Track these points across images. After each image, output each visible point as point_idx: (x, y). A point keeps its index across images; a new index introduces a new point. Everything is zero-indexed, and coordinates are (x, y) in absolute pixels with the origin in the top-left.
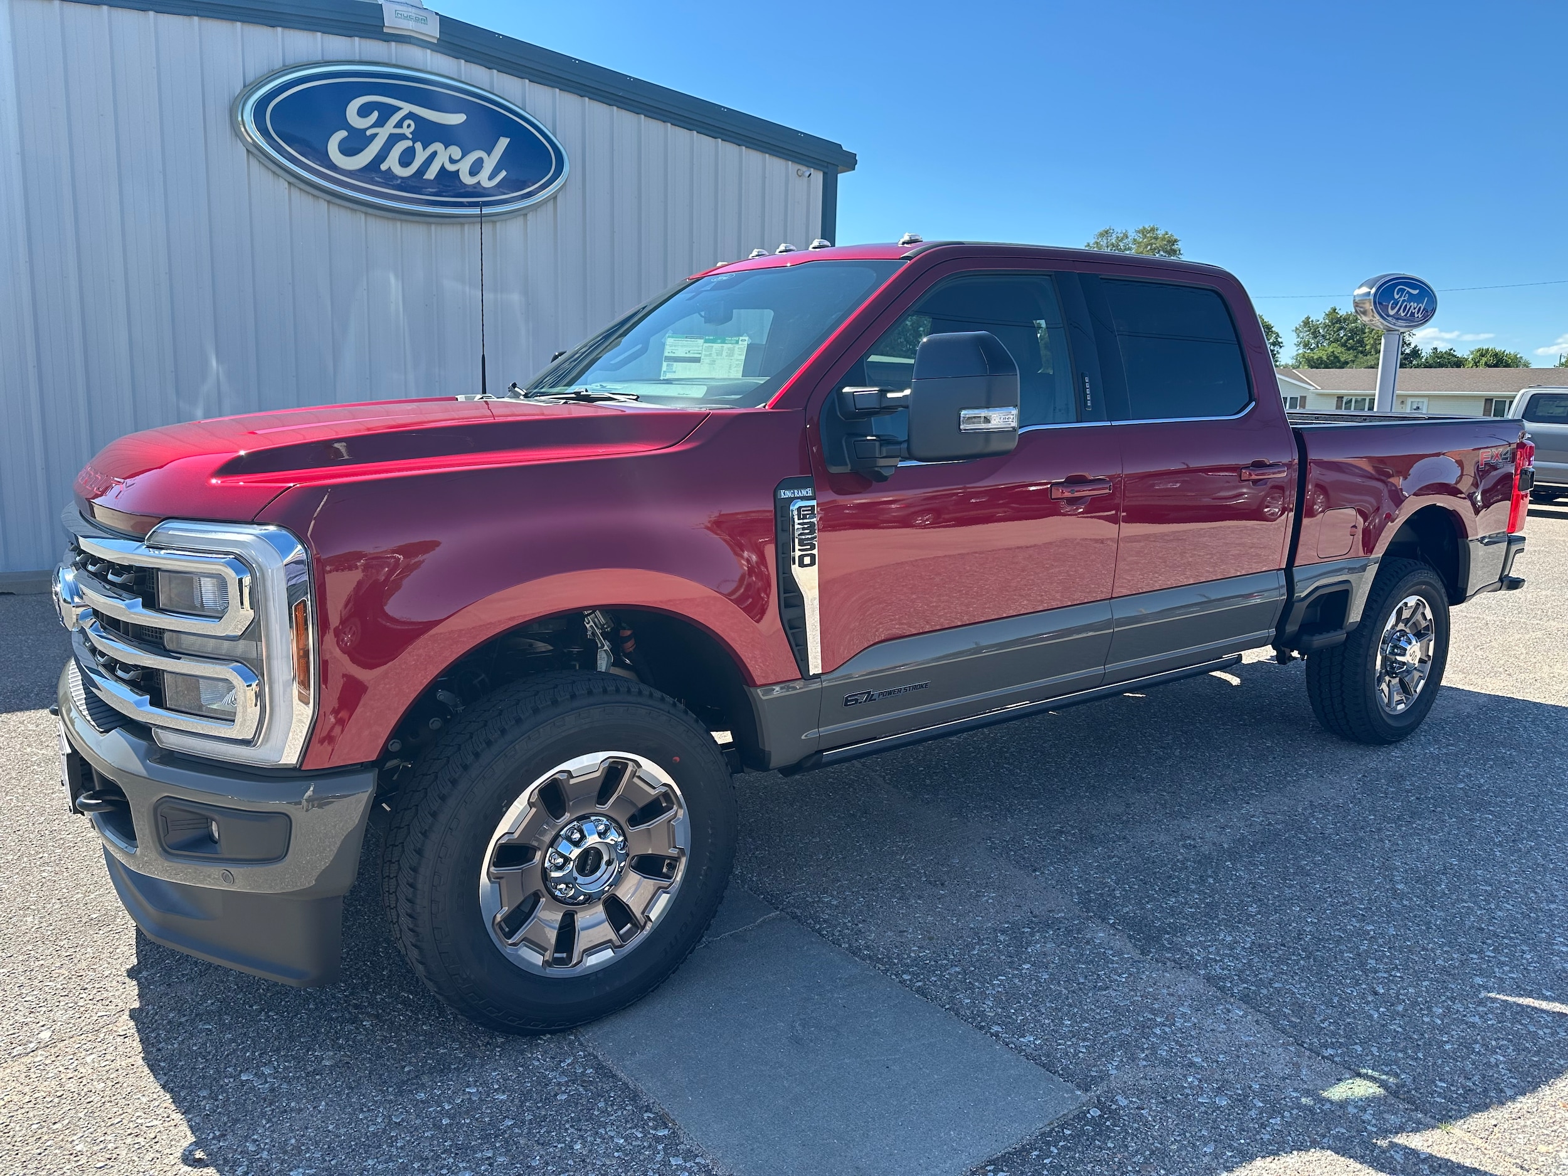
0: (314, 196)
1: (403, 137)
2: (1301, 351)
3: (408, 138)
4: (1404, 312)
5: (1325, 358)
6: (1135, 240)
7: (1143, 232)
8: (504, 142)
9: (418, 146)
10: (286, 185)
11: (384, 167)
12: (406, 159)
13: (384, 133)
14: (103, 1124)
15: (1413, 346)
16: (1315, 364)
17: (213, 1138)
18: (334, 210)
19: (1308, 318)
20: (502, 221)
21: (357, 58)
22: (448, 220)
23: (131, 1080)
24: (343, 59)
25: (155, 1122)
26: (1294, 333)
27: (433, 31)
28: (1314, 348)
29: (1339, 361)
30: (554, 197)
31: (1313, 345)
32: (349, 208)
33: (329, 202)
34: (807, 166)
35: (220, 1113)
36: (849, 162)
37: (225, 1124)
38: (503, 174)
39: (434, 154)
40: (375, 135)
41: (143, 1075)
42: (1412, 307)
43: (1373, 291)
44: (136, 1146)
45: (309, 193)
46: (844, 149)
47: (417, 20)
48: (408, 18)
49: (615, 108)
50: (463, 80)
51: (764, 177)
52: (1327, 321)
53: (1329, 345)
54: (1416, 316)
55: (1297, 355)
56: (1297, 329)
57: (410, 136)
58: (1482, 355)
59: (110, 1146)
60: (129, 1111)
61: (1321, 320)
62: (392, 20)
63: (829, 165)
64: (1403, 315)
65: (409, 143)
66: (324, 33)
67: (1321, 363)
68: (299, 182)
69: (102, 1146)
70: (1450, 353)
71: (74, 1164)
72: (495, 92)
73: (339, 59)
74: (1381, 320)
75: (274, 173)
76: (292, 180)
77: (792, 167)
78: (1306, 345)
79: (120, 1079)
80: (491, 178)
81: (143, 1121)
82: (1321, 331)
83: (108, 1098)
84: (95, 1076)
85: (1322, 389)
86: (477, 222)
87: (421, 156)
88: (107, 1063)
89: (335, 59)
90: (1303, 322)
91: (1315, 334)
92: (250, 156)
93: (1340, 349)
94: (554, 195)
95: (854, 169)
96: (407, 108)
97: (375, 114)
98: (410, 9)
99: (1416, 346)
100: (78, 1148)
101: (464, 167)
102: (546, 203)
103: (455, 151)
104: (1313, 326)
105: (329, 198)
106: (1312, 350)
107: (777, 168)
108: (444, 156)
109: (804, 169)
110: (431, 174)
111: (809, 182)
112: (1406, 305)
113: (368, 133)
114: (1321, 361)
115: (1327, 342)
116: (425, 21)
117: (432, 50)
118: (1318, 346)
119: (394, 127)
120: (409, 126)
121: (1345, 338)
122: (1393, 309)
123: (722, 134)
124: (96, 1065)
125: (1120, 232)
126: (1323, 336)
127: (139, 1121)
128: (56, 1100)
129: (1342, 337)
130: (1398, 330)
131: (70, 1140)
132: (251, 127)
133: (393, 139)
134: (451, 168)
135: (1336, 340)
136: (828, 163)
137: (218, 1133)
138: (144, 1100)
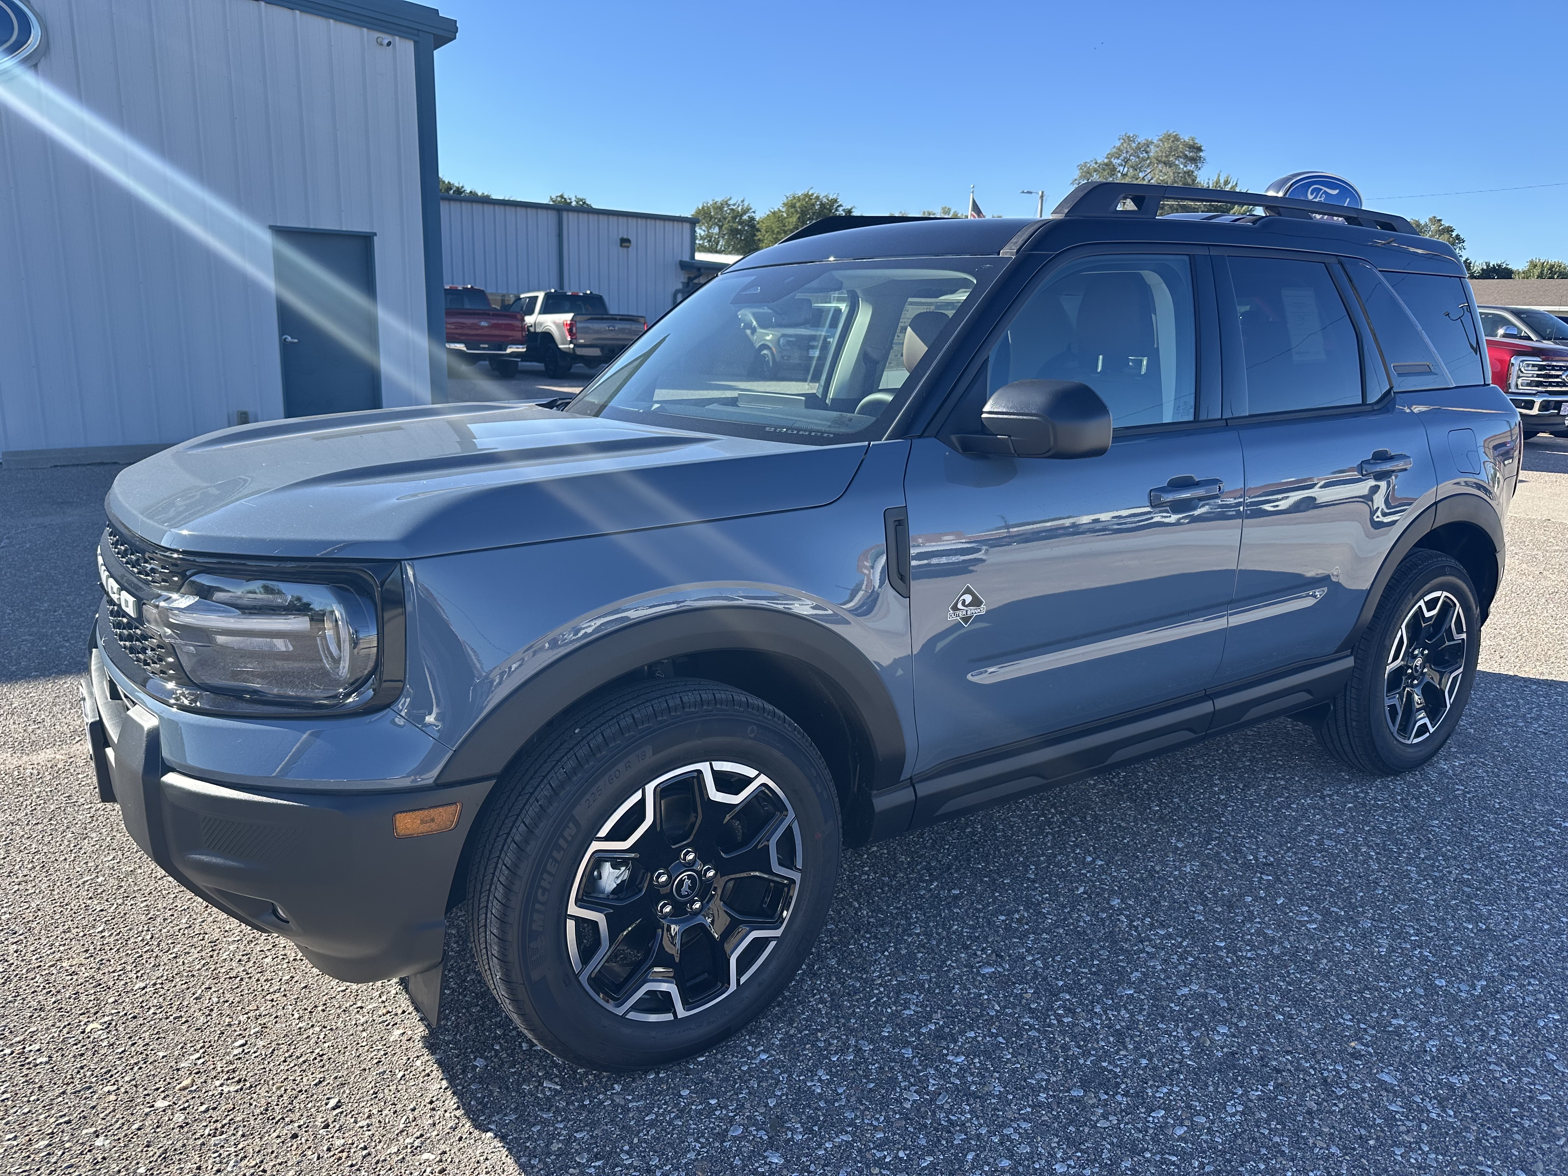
30: (34, 66)
34: (392, 34)
36: (449, 31)
46: (439, 13)
51: (331, 48)
63: (423, 36)
94: (32, 63)
95: (454, 41)
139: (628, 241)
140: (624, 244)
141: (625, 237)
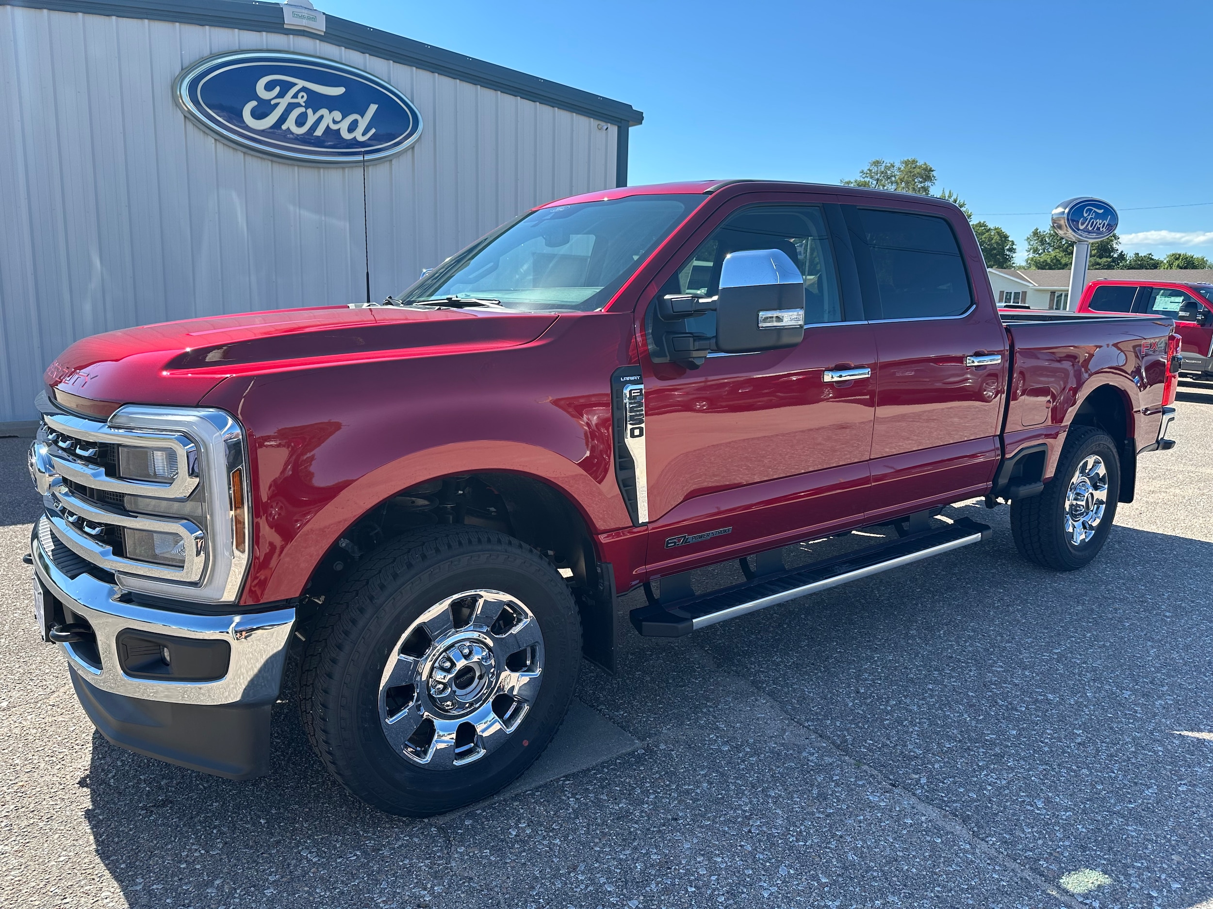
0: (234, 149)
1: (298, 105)
2: (1031, 256)
3: (301, 106)
4: (1091, 227)
5: (1049, 261)
6: (899, 169)
7: (906, 163)
8: (373, 108)
9: (310, 111)
10: (213, 141)
11: (284, 127)
12: (301, 121)
13: (284, 103)
14: (32, 751)
15: (1119, 252)
16: (1042, 266)
17: (98, 759)
18: (249, 159)
19: (1037, 229)
20: (373, 165)
21: (265, 47)
22: (332, 165)
23: (53, 728)
24: (254, 48)
25: (64, 750)
26: (1026, 242)
27: (321, 26)
28: (1042, 253)
29: (1060, 264)
30: (412, 147)
31: (1041, 251)
32: (259, 157)
33: (244, 153)
34: (606, 122)
35: (104, 746)
36: (638, 118)
37: (106, 752)
38: (373, 131)
39: (322, 117)
40: (277, 104)
41: (61, 726)
42: (1098, 223)
43: (1067, 211)
44: (51, 762)
45: (229, 147)
46: (634, 109)
47: (309, 18)
48: (302, 17)
49: (458, 81)
50: (344, 62)
51: (572, 131)
52: (1052, 232)
53: (1053, 250)
54: (1101, 230)
55: (1028, 259)
56: (1028, 238)
57: (304, 104)
58: (1177, 259)
59: (35, 762)
60: (50, 744)
61: (1048, 231)
62: (289, 20)
63: (622, 121)
64: (1090, 229)
65: (303, 110)
66: (240, 29)
67: (1046, 265)
68: (222, 139)
69: (30, 761)
70: (1149, 257)
71: (12, 770)
72: (368, 71)
73: (251, 48)
74: (1073, 233)
75: (204, 132)
76: (217, 137)
77: (594, 123)
78: (1036, 251)
79: (47, 728)
80: (363, 134)
81: (57, 749)
82: (1047, 240)
83: (38, 738)
84: (32, 726)
85: (1039, 286)
86: (360, 166)
87: (311, 119)
88: (40, 719)
89: (248, 49)
90: (1033, 232)
91: (1042, 242)
92: (187, 120)
93: (1062, 254)
94: (412, 146)
95: (641, 124)
96: (301, 83)
97: (278, 89)
98: (303, 11)
99: (1122, 252)
100: (16, 762)
101: (344, 126)
102: (406, 151)
103: (337, 115)
104: (1041, 236)
105: (244, 150)
106: (1040, 254)
107: (583, 123)
108: (329, 118)
109: (603, 124)
110: (319, 132)
111: (607, 135)
112: (1093, 222)
113: (273, 102)
114: (1047, 263)
115: (1052, 248)
116: (314, 19)
117: (321, 40)
118: (1044, 251)
119: (292, 98)
120: (303, 97)
121: (1066, 245)
122: (1082, 224)
123: (540, 98)
124: (33, 720)
125: (888, 162)
126: (1049, 243)
127: (55, 749)
128: (7, 738)
129: (1064, 245)
130: (1087, 241)
131: (12, 758)
132: (186, 99)
133: (291, 107)
134: (334, 127)
135: (1059, 247)
136: (621, 119)
137: (100, 756)
138: (59, 739)
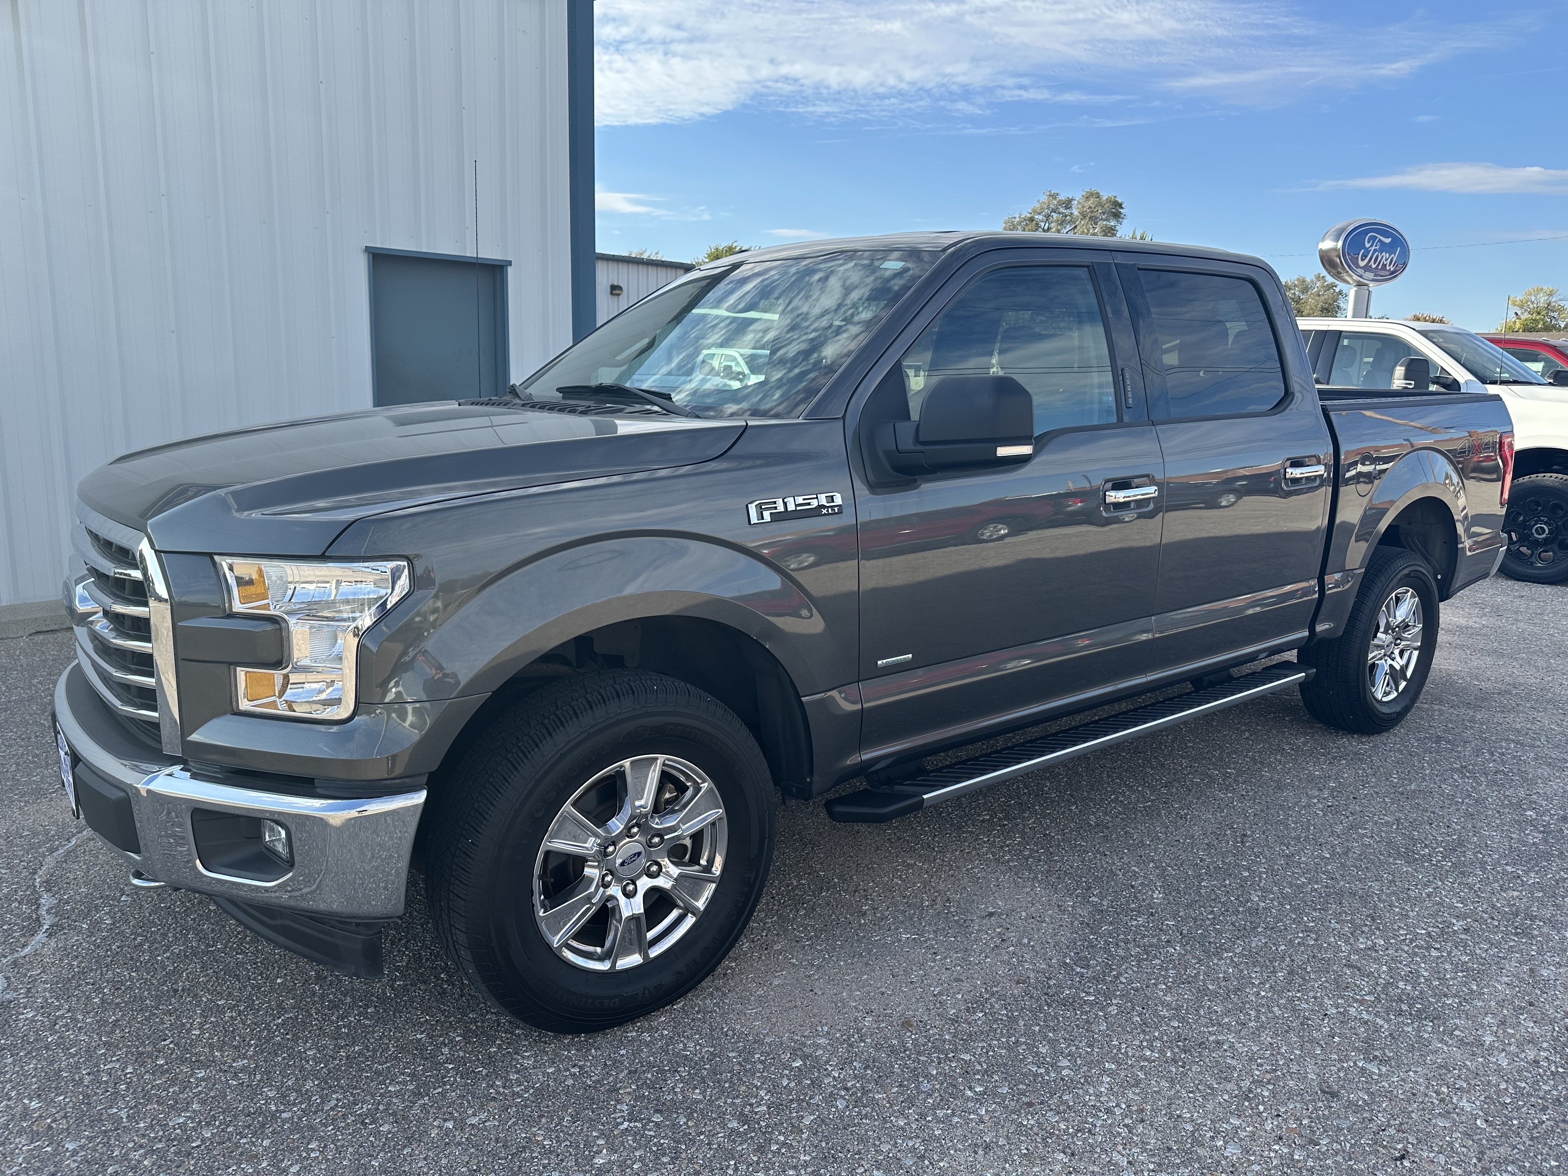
42: (1384, 258)
43: (1342, 239)
74: (1351, 273)
112: (1377, 255)
130: (1368, 285)
139: (620, 288)
140: (614, 292)
141: (615, 284)
